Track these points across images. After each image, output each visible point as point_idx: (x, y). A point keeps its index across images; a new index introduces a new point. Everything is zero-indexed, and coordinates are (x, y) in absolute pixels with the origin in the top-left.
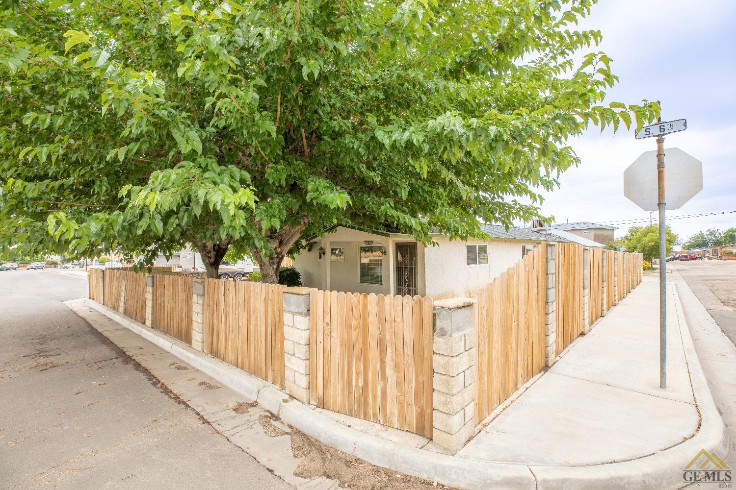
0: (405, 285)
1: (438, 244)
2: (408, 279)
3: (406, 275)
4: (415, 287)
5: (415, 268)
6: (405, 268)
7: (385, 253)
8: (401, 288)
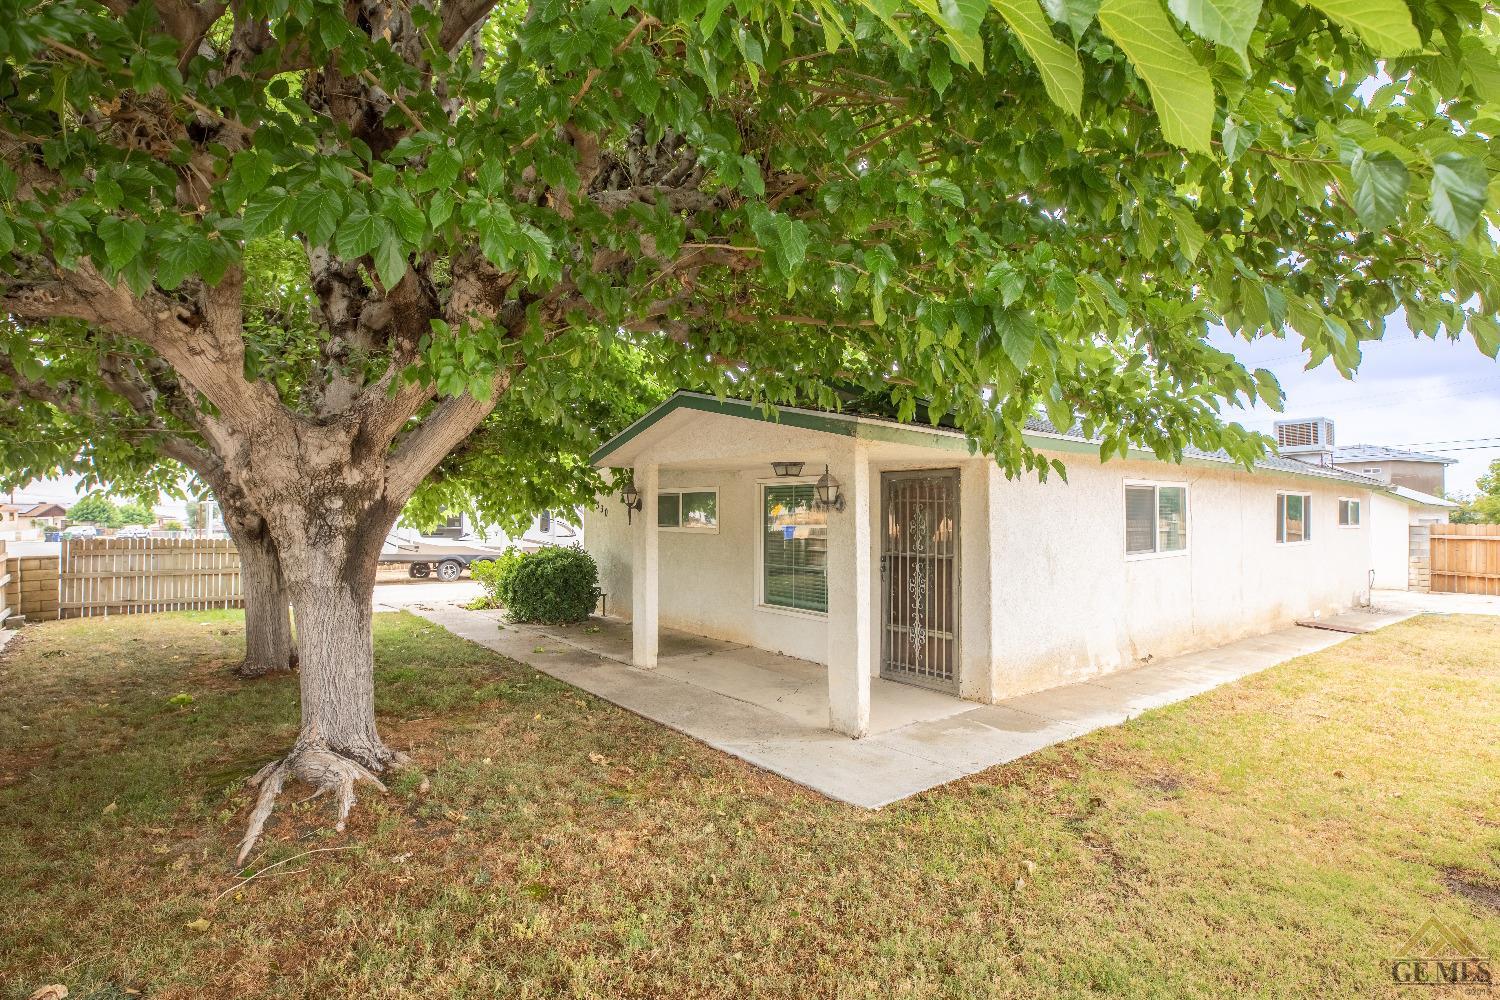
0: (913, 620)
1: (1061, 469)
2: (922, 602)
3: (918, 585)
4: (949, 629)
5: (950, 562)
6: (913, 559)
7: (839, 503)
8: (900, 630)
